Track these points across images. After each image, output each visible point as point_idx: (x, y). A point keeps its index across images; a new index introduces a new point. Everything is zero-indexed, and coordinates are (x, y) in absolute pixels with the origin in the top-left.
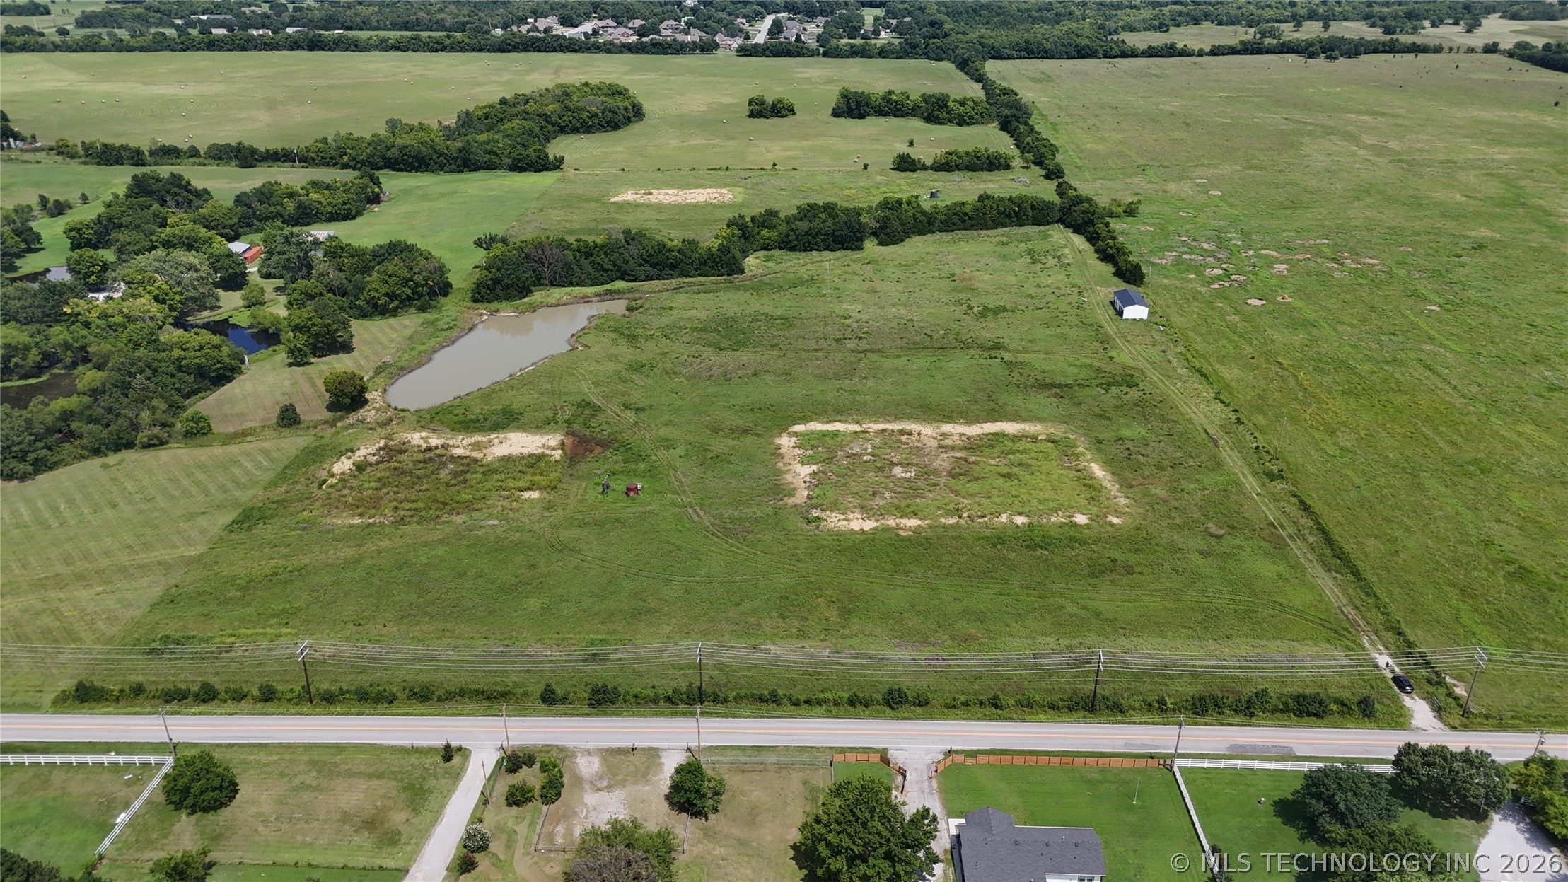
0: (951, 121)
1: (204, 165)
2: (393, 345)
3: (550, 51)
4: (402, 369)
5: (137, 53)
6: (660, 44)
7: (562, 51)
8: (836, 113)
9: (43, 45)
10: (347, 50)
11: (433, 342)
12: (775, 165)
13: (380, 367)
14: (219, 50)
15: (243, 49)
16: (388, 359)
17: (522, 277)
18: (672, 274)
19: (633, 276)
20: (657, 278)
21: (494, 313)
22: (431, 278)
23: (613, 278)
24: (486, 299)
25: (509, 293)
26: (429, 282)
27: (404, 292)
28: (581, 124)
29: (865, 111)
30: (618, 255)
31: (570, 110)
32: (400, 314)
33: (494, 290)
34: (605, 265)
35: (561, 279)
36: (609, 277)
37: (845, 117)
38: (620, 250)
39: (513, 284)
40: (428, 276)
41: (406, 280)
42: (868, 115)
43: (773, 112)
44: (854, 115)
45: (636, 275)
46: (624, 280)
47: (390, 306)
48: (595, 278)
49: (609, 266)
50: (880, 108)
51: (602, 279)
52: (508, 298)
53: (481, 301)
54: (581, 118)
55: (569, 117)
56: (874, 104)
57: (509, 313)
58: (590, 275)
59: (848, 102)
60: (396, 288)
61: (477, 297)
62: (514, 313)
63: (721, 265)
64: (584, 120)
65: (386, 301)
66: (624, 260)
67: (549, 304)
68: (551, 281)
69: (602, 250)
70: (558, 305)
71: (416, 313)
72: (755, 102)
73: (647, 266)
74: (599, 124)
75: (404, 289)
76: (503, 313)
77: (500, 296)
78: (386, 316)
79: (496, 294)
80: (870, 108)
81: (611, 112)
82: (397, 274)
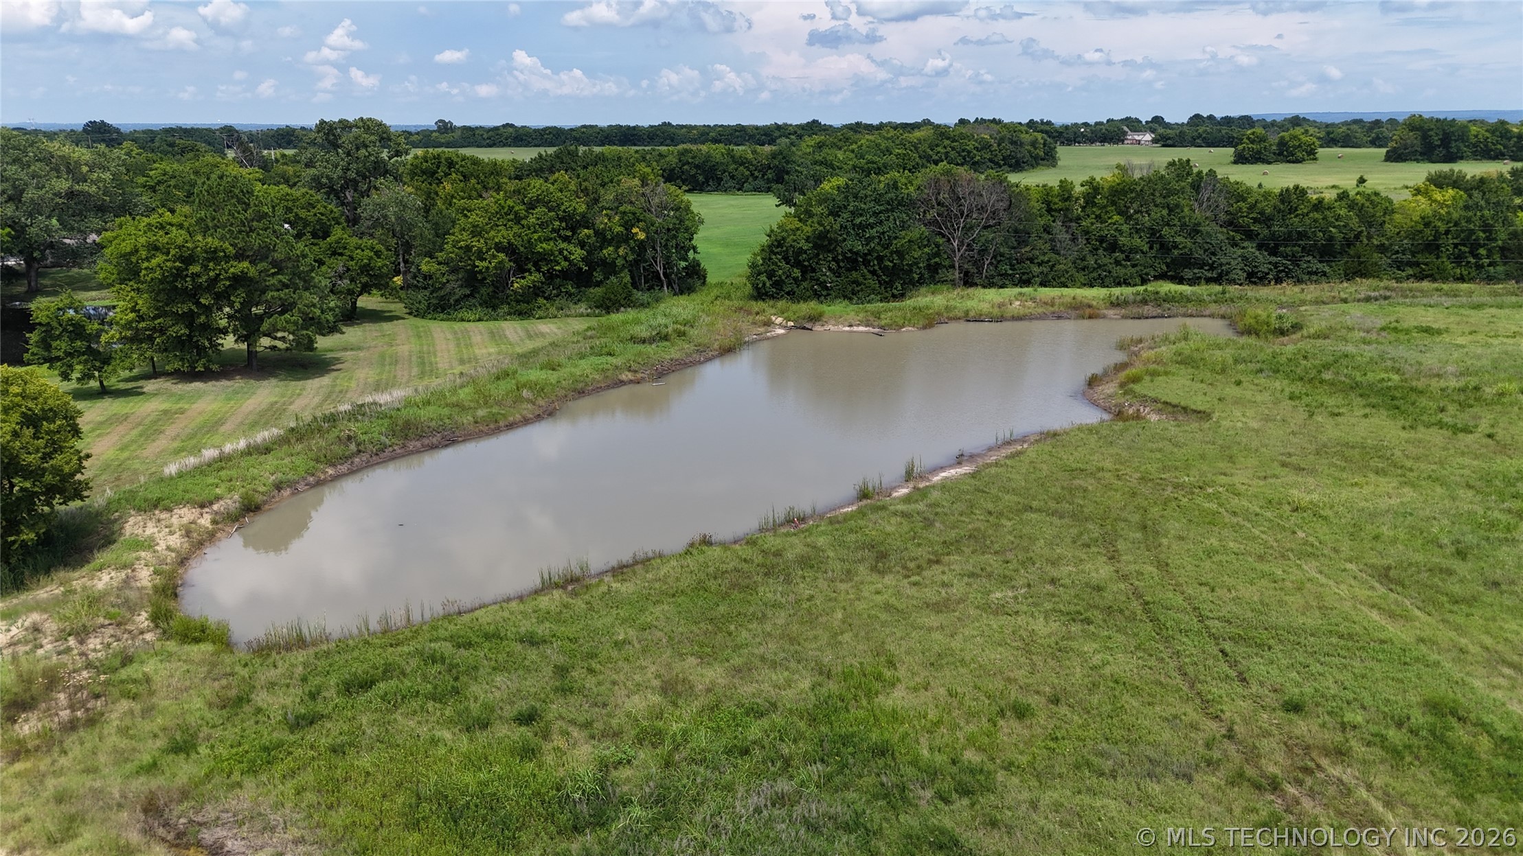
4: (407, 430)
16: (392, 397)
17: (896, 238)
18: (1324, 274)
19: (1212, 268)
20: (1278, 281)
21: (804, 324)
22: (642, 221)
23: (1147, 274)
24: (788, 293)
25: (854, 282)
26: (635, 230)
27: (561, 251)
28: (964, 159)
29: (1459, 149)
30: (1165, 212)
31: (948, 138)
32: (540, 313)
33: (814, 270)
34: (1123, 240)
35: (996, 267)
36: (1138, 268)
37: (1418, 161)
38: (1172, 200)
39: (870, 254)
40: (634, 214)
41: (573, 223)
42: (1462, 158)
43: (1281, 154)
44: (1434, 157)
45: (1221, 265)
46: (1180, 280)
47: (516, 285)
48: (1100, 266)
49: (1137, 241)
50: (1485, 146)
51: (1119, 271)
52: (851, 294)
53: (772, 297)
54: (963, 151)
55: (945, 147)
56: (1474, 140)
57: (851, 326)
58: (1083, 259)
59: (1425, 137)
60: (536, 236)
61: (764, 284)
62: (867, 326)
63: (1489, 250)
64: (969, 152)
65: (500, 263)
66: (1184, 225)
67: (972, 314)
68: (967, 273)
69: (1114, 203)
70: (1000, 319)
71: (588, 315)
72: (1248, 138)
73: (1250, 248)
74: (991, 160)
75: (564, 245)
76: (834, 325)
77: (827, 288)
78: (500, 311)
79: (818, 280)
80: (1468, 147)
81: (1013, 143)
82: (550, 201)
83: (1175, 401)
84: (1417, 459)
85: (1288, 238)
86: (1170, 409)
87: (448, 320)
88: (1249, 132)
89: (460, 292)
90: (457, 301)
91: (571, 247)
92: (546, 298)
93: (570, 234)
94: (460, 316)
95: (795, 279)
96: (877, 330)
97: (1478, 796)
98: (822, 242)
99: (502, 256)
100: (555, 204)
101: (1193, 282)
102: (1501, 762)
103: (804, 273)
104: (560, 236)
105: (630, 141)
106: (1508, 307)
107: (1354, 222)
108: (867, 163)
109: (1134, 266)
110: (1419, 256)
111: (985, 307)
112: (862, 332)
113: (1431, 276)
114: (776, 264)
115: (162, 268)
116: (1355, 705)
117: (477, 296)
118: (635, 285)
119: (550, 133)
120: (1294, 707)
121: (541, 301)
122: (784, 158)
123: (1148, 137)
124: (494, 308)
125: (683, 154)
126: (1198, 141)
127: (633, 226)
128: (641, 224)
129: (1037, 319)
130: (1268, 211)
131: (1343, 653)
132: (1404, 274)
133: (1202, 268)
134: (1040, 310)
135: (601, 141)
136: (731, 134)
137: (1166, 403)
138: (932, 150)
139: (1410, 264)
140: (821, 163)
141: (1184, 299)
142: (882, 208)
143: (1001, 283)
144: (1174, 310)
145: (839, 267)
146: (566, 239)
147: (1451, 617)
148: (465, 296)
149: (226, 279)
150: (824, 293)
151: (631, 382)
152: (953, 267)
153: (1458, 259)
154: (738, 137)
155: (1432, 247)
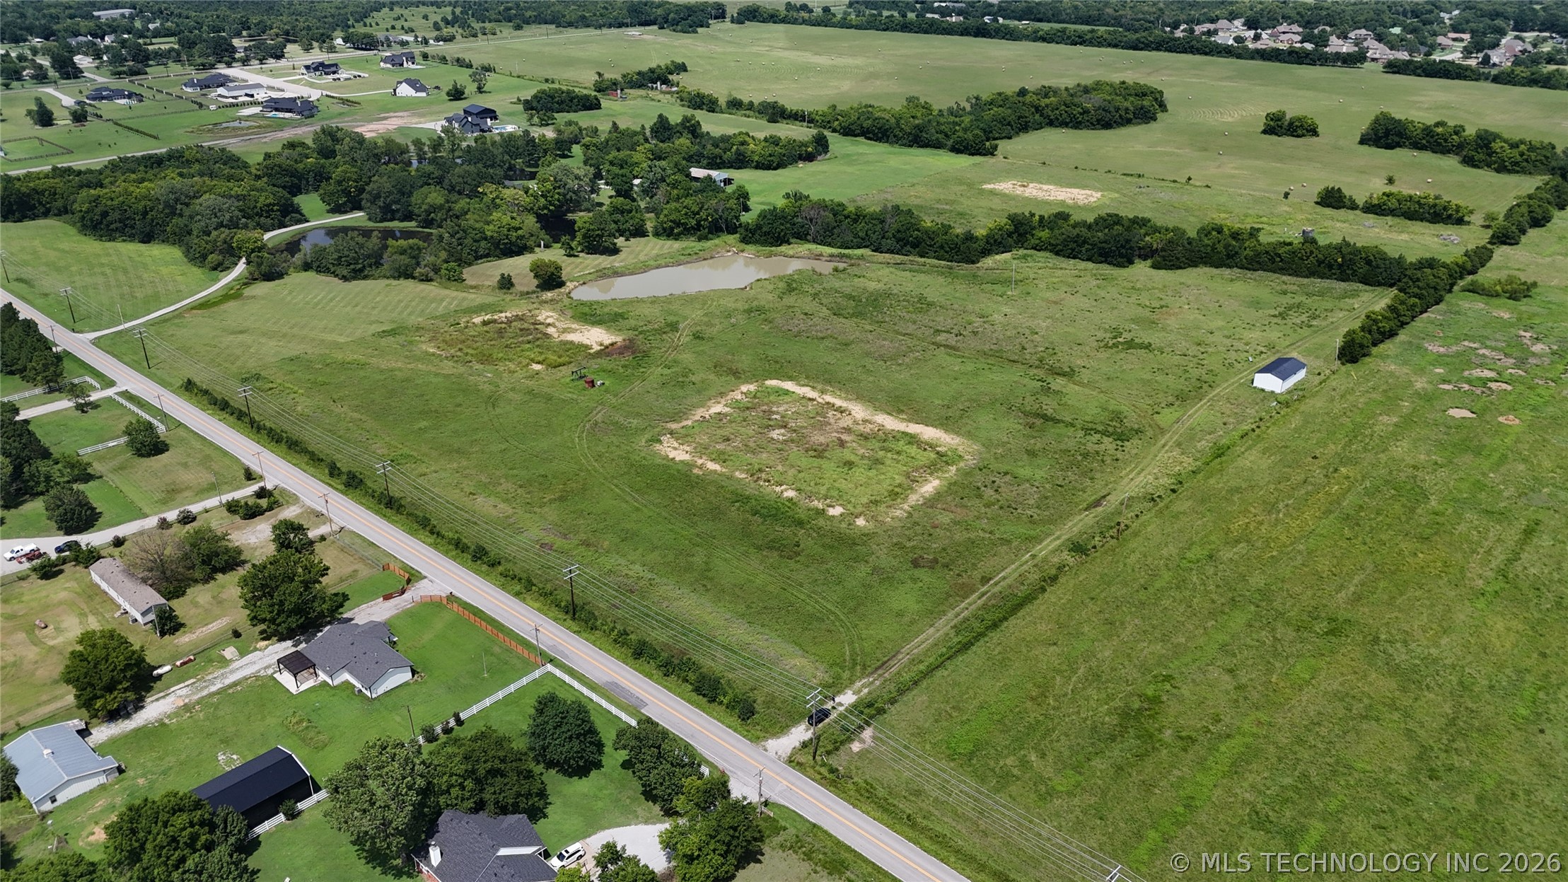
0: (1489, 166)
1: (749, 117)
3: (1180, 52)
4: (615, 273)
5: (853, 30)
6: (1297, 53)
7: (1192, 52)
8: (1363, 142)
9: (796, 19)
10: (1003, 38)
12: (1190, 179)
14: (909, 32)
15: (926, 32)
31: (1064, 105)
33: (755, 235)
39: (770, 232)
43: (1289, 130)
57: (749, 255)
62: (753, 255)
67: (786, 254)
76: (746, 254)
81: (1104, 110)
95: (750, 237)
103: (752, 235)
111: (792, 253)
134: (807, 255)
144: (843, 260)
145: (762, 235)
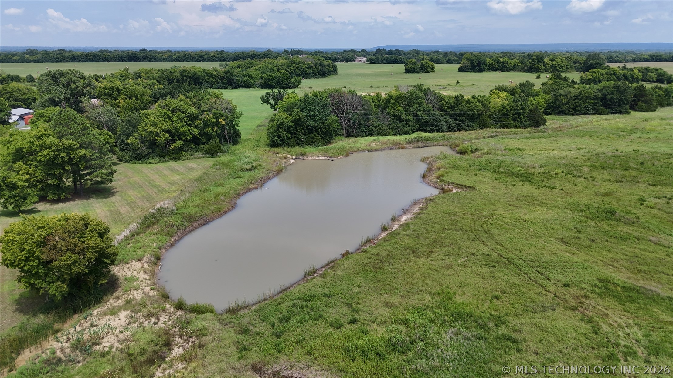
2: (174, 188)
4: (190, 218)
11: (234, 183)
13: (152, 216)
16: (166, 204)
17: (326, 120)
18: (473, 126)
19: (436, 126)
20: (458, 130)
21: (301, 156)
22: (223, 116)
23: (414, 129)
24: (287, 144)
25: (312, 138)
26: (220, 120)
27: (189, 130)
28: (302, 72)
29: (484, 67)
30: (418, 105)
31: (294, 63)
32: (184, 158)
33: (295, 134)
34: (403, 116)
35: (359, 129)
36: (411, 127)
37: (470, 72)
38: (419, 101)
39: (317, 127)
40: (220, 113)
41: (193, 118)
42: (484, 71)
43: (422, 69)
44: (475, 71)
45: (440, 125)
46: (425, 131)
47: (172, 147)
48: (398, 127)
49: (409, 117)
50: (492, 66)
51: (406, 129)
52: (311, 143)
53: (281, 146)
54: (301, 69)
55: (293, 67)
56: (488, 64)
57: (318, 157)
58: (391, 125)
59: (472, 63)
60: (180, 125)
61: (277, 140)
62: (325, 156)
63: (524, 117)
64: (304, 69)
65: (166, 138)
66: (424, 110)
67: (360, 149)
68: (348, 132)
69: (398, 102)
70: (370, 151)
71: (203, 157)
72: (410, 63)
73: (448, 117)
74: (313, 73)
75: (189, 128)
76: (311, 157)
77: (302, 141)
78: (166, 158)
79: (297, 138)
80: (486, 66)
81: (321, 65)
82: (182, 109)
83: (461, 184)
84: (546, 199)
85: (460, 115)
86: (460, 186)
87: (142, 163)
88: (410, 60)
89: (147, 151)
90: (146, 155)
91: (192, 128)
92: (184, 151)
93: (191, 123)
94: (148, 162)
95: (289, 138)
96: (329, 158)
97: (626, 303)
98: (298, 123)
99: (167, 135)
100: (184, 110)
101: (431, 132)
102: (626, 293)
103: (291, 135)
104: (187, 124)
105: (134, 59)
106: (537, 138)
107: (481, 107)
108: (268, 76)
109: (409, 126)
110: (502, 119)
111: (364, 146)
112: (324, 159)
113: (507, 126)
114: (282, 132)
115: (49, 155)
116: (582, 282)
117: (155, 152)
118: (221, 142)
119: (91, 55)
120: (567, 285)
121: (183, 153)
122: (231, 74)
123: (364, 59)
124: (164, 157)
125: (182, 72)
126: (384, 61)
127: (219, 119)
128: (223, 118)
129: (383, 150)
130: (453, 104)
131: (569, 267)
132: (498, 125)
133: (433, 126)
134: (384, 146)
135: (118, 59)
136: (184, 57)
137: (457, 184)
138: (288, 68)
139: (499, 121)
140: (247, 76)
141: (432, 139)
142: (319, 108)
143: (362, 135)
144: (430, 144)
145: (305, 132)
146: (190, 125)
147: (587, 252)
148: (150, 153)
149: (78, 158)
150: (301, 143)
151: (254, 188)
152: (342, 129)
153: (514, 120)
154: (187, 58)
155: (506, 115)
